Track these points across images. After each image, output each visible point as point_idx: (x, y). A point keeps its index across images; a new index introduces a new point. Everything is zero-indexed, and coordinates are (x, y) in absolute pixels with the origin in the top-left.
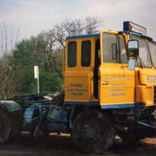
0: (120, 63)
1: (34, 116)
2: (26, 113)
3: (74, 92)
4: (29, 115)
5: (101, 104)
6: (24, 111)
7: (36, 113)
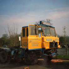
0: (36, 35)
1: (14, 53)
2: (12, 52)
3: (25, 45)
4: (13, 53)
5: (29, 49)
6: (11, 51)
7: (15, 52)
